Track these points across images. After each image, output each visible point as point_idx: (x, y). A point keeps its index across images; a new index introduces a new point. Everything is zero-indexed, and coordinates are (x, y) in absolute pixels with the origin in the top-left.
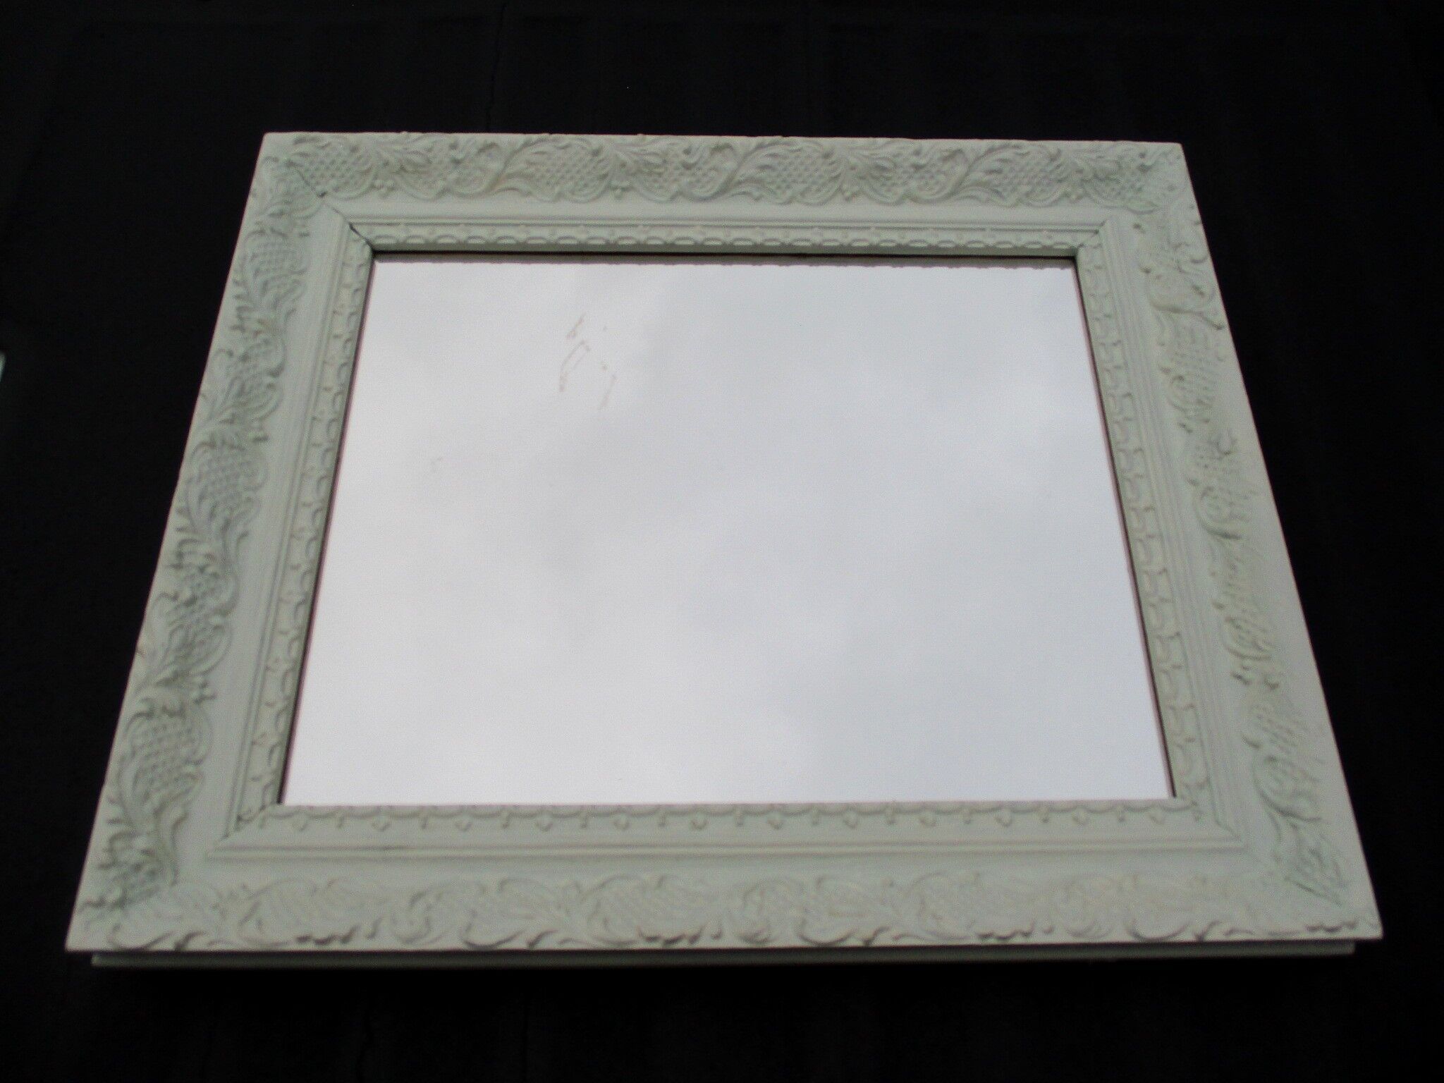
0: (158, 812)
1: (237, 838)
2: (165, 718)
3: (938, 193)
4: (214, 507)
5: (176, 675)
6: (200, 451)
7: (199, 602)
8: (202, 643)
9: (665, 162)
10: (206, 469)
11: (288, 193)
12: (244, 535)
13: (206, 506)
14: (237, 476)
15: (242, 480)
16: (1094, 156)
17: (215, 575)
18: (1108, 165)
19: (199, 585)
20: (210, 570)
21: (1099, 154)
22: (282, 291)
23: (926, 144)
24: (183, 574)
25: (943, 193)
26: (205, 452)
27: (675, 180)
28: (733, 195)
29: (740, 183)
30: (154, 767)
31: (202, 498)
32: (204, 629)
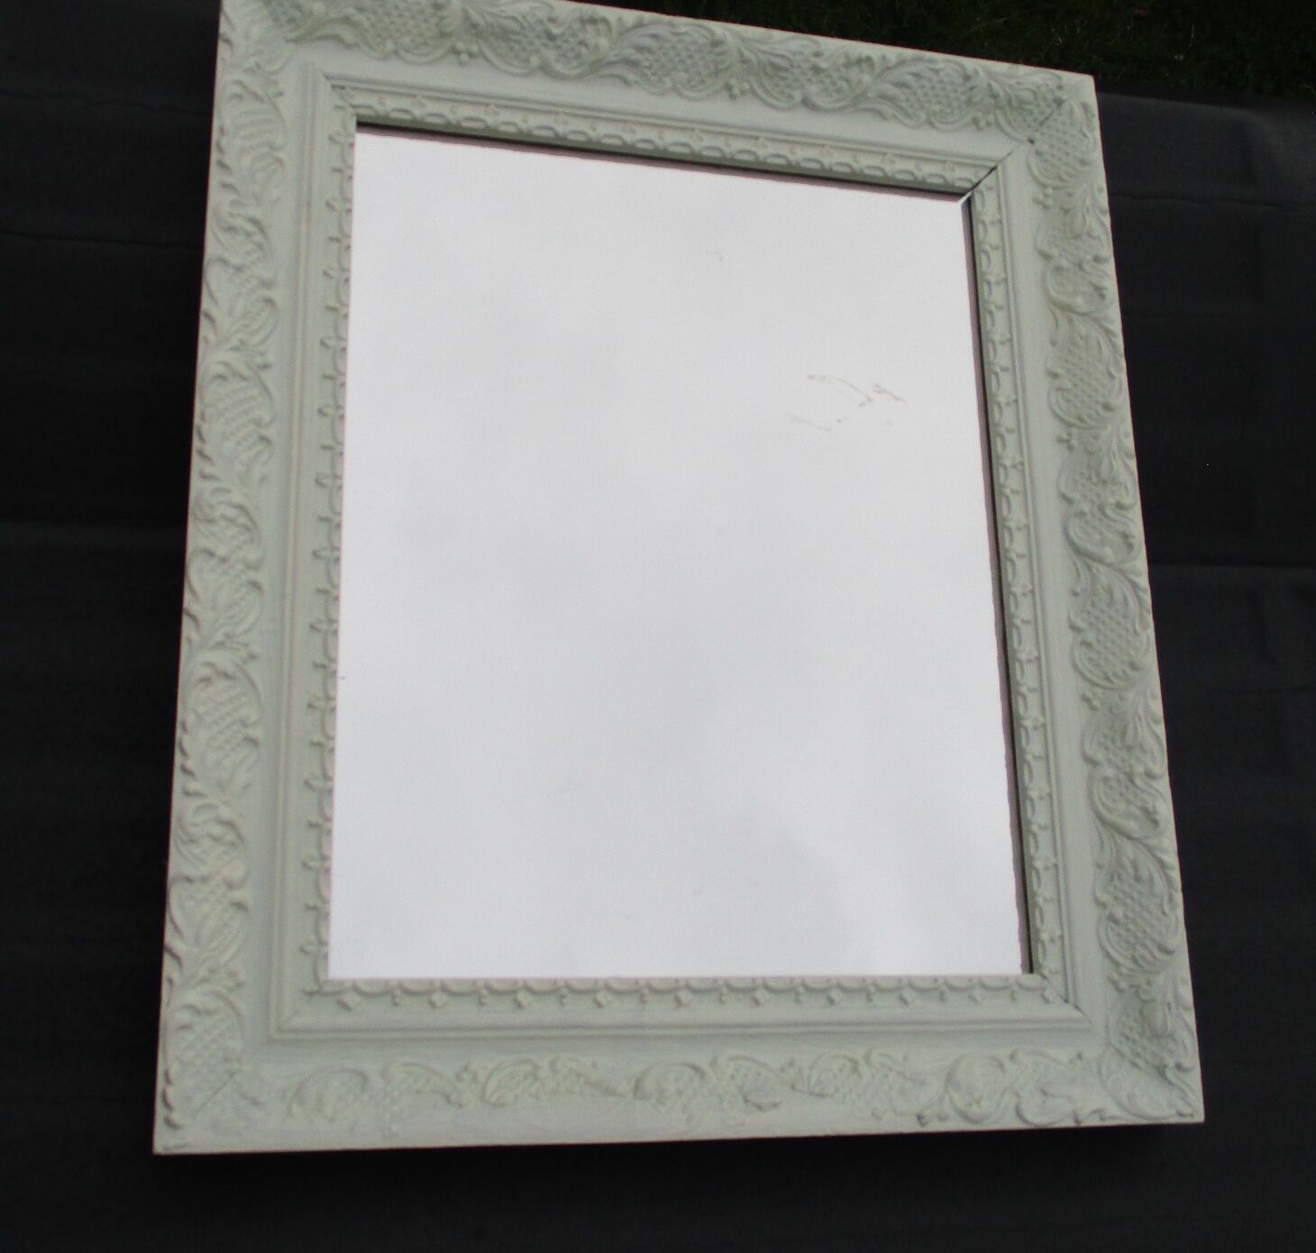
0: (346, 20)
1: (325, 87)
2: (434, 21)
3: (1103, 804)
4: (649, 50)
5: (474, 26)
6: (705, 33)
7: (551, 44)
8: (512, 49)
9: (1104, 482)
10: (688, 39)
11: (1022, 102)
12: (626, 82)
13: (649, 42)
14: (686, 70)
15: (683, 76)
16: (1170, 998)
17: (578, 56)
18: (1160, 1015)
19: (567, 41)
20: (584, 50)
21: (1173, 1006)
22: (904, 105)
23: (1164, 786)
24: (576, 26)
25: (1101, 808)
26: (706, 37)
27: (1084, 496)
28: (1075, 564)
29: (1089, 568)
30: (388, 14)
31: (655, 37)
32: (524, 50)
